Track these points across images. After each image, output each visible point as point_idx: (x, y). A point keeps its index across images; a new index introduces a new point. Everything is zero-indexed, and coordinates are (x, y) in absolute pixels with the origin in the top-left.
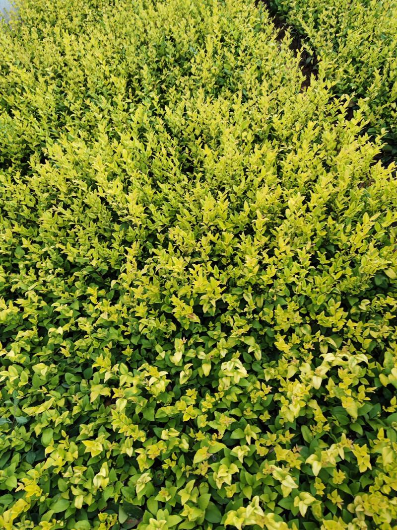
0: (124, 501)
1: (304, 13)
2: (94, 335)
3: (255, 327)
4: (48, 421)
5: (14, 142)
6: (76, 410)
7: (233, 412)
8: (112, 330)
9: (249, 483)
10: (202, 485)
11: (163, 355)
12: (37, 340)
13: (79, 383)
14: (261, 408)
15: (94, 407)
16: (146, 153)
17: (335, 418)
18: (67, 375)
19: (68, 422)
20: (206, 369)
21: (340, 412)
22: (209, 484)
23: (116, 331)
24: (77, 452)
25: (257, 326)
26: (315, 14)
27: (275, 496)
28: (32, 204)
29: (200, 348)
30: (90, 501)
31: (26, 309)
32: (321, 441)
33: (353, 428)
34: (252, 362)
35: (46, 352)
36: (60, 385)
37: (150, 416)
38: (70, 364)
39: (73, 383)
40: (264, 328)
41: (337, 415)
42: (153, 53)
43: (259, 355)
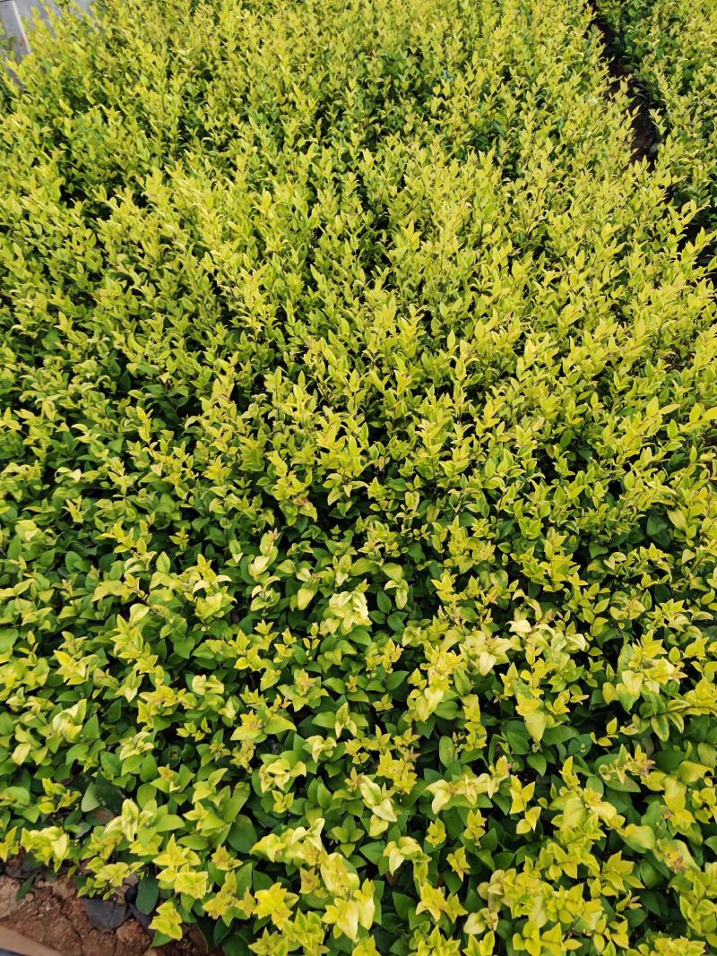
0: (100, 775)
1: (669, 63)
2: (132, 497)
3: (411, 554)
4: (13, 616)
5: (96, 162)
6: (66, 612)
7: (330, 682)
8: (166, 499)
9: (320, 802)
10: (239, 785)
11: (237, 557)
12: (38, 488)
13: (85, 574)
14: (382, 690)
15: (98, 616)
16: (308, 221)
17: (504, 738)
18: (70, 555)
19: (47, 625)
20: (303, 599)
21: (517, 731)
22: (251, 787)
23: (172, 503)
24: (45, 676)
25: (417, 553)
26: (688, 71)
27: (359, 835)
28: (94, 267)
29: (306, 563)
30: (40, 758)
31: (33, 429)
32: (469, 769)
33: (532, 762)
34: (391, 612)
35: (47, 508)
36: (55, 569)
37: (183, 650)
38: (81, 541)
39: (76, 570)
40: (427, 560)
41: (509, 733)
42: (376, 67)
43: (402, 600)
